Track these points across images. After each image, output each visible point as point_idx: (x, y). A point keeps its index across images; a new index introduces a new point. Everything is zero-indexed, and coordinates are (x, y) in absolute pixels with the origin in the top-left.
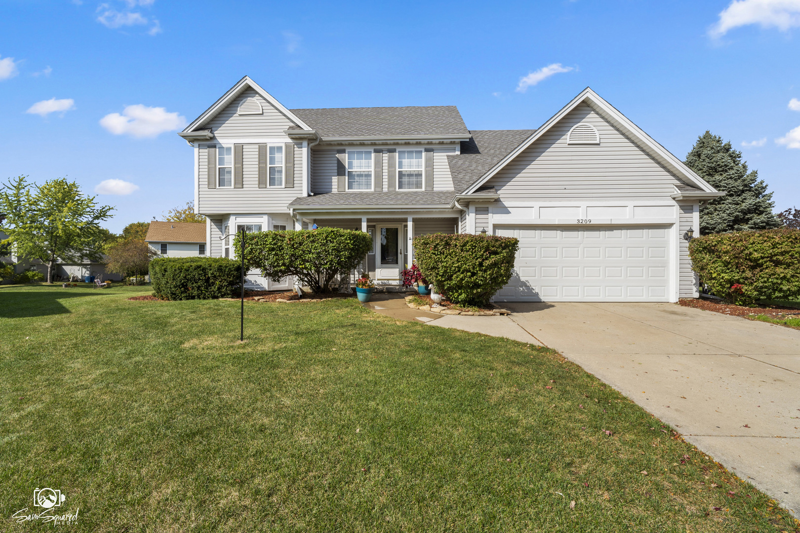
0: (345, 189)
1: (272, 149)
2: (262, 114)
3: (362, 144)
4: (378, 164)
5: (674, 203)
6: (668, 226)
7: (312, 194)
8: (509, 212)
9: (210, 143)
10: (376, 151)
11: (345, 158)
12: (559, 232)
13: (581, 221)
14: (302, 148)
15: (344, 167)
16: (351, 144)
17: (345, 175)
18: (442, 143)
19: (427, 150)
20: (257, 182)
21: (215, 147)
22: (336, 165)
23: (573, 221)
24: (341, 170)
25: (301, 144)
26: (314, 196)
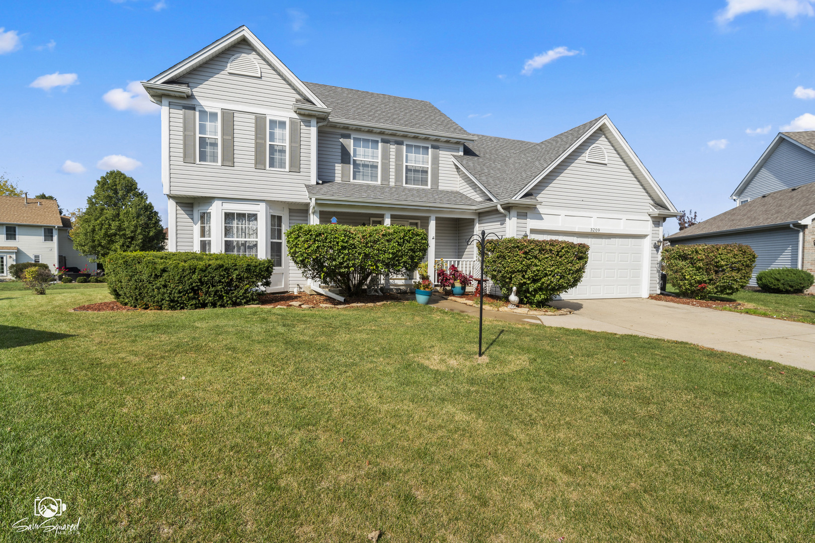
0: (350, 179)
1: (272, 122)
2: (261, 78)
3: (370, 131)
4: (386, 156)
5: (649, 218)
6: (643, 237)
7: (321, 182)
9: (187, 103)
10: (384, 141)
11: (350, 144)
13: (593, 230)
14: (310, 126)
15: (349, 154)
16: (358, 129)
17: (350, 163)
18: (447, 142)
19: (434, 147)
20: (253, 162)
21: (194, 109)
22: (340, 151)
23: (587, 229)
24: (345, 157)
25: (310, 122)
26: (322, 184)
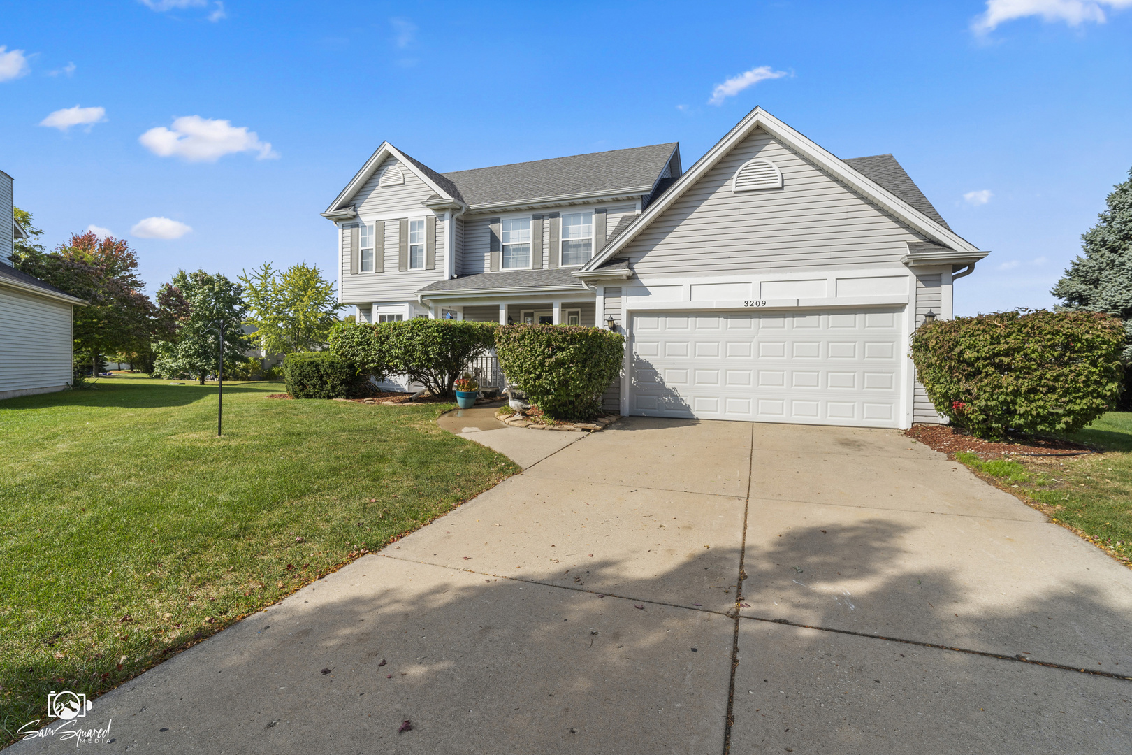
0: (498, 268)
1: (413, 223)
2: (404, 183)
3: (518, 210)
4: (538, 235)
5: (907, 271)
7: (456, 276)
8: (648, 293)
9: (352, 222)
10: (535, 217)
11: (498, 229)
12: (721, 319)
13: (750, 304)
14: (444, 220)
15: (498, 241)
16: (505, 211)
17: (499, 250)
18: (617, 200)
19: (598, 211)
20: (398, 265)
21: (358, 226)
22: (489, 238)
23: (738, 303)
24: (494, 244)
25: (443, 215)
26: (458, 277)
